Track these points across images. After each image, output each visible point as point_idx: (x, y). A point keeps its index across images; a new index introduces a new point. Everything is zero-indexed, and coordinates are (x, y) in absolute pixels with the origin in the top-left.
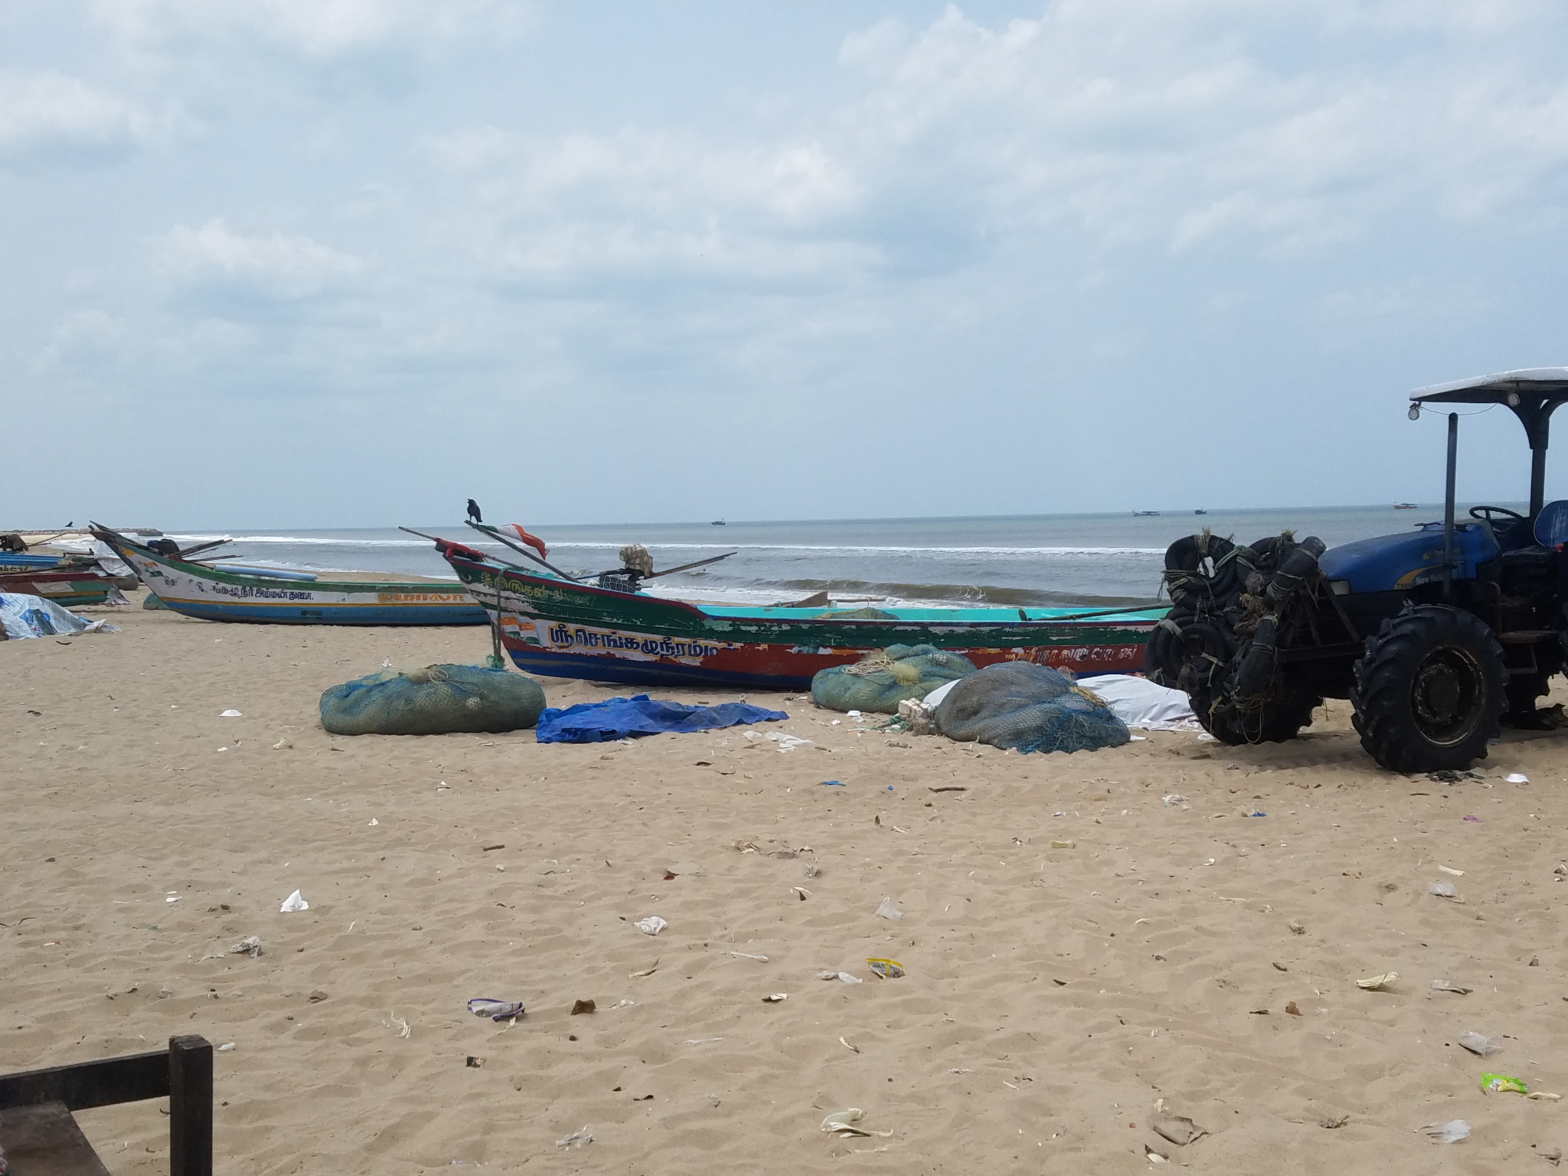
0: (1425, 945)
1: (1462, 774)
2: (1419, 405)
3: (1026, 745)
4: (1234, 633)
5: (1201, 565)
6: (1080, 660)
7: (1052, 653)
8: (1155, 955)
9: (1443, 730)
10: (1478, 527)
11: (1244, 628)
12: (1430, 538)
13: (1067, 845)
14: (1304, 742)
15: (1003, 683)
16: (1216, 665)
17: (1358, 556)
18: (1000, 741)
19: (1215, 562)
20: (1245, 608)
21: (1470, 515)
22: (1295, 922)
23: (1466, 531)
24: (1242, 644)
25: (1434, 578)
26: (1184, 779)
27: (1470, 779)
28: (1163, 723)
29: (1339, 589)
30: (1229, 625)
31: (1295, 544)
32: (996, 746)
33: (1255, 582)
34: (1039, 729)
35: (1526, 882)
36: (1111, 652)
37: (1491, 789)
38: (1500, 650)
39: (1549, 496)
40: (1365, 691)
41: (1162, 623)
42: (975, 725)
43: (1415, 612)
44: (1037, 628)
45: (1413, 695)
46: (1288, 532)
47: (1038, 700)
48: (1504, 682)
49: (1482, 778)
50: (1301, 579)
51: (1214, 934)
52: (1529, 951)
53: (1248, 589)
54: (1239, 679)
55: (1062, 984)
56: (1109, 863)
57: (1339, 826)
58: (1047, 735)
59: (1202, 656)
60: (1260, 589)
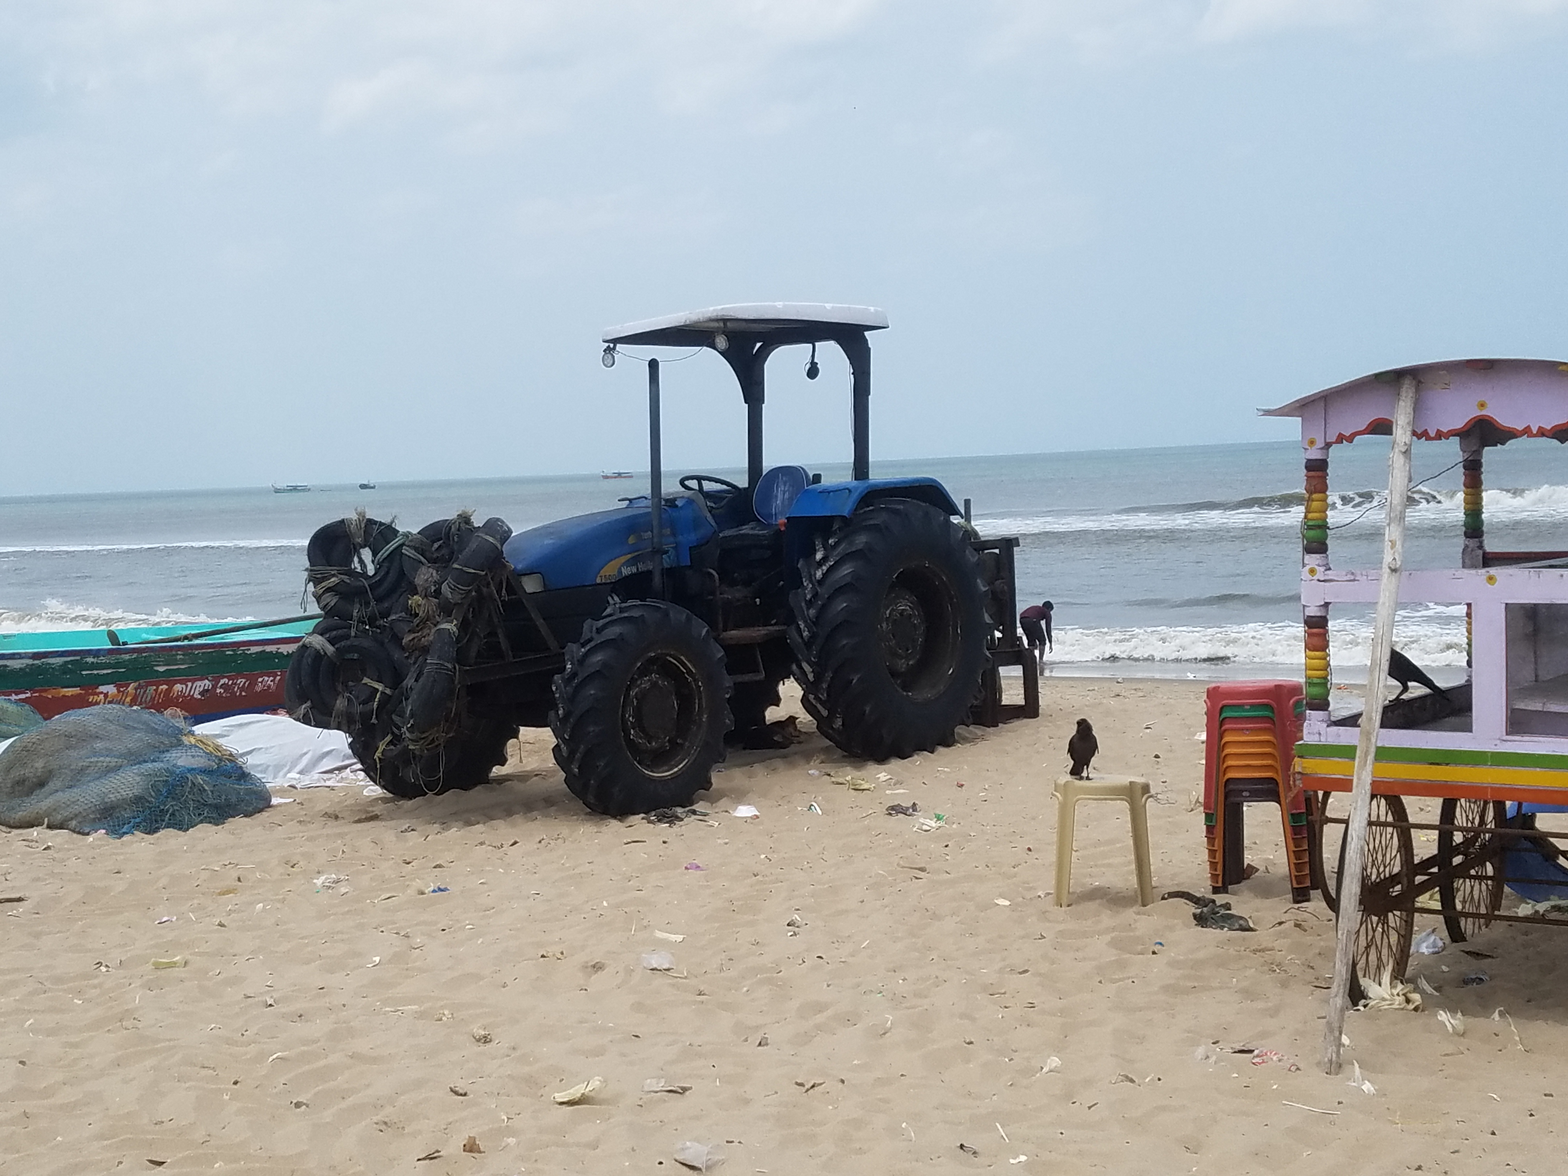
0: (637, 1036)
1: (684, 812)
2: (614, 348)
3: (119, 825)
4: (403, 649)
5: (356, 559)
6: (199, 697)
7: (159, 690)
8: (294, 1101)
9: (660, 758)
10: (690, 501)
11: (416, 640)
12: (635, 517)
13: (175, 963)
14: (498, 786)
15: (81, 738)
16: (383, 693)
17: (551, 541)
18: (79, 823)
19: (375, 554)
20: (417, 615)
21: (680, 486)
22: (480, 1027)
23: (677, 506)
24: (415, 663)
25: (642, 567)
26: (343, 852)
27: (694, 817)
28: (316, 776)
29: (531, 585)
30: (397, 639)
31: (475, 528)
32: (74, 831)
33: (427, 580)
34: (138, 800)
35: (755, 940)
36: (245, 683)
37: (717, 827)
38: (721, 654)
39: (769, 462)
40: (567, 715)
41: (307, 640)
42: (41, 803)
43: (622, 610)
44: (135, 656)
45: (623, 716)
46: (464, 512)
47: (135, 758)
48: (727, 694)
49: (705, 815)
50: (484, 573)
51: (375, 1060)
52: (757, 1028)
53: (418, 589)
54: (411, 710)
55: (161, 1164)
56: (235, 981)
57: (538, 894)
58: (150, 808)
59: (363, 682)
60: (433, 588)
